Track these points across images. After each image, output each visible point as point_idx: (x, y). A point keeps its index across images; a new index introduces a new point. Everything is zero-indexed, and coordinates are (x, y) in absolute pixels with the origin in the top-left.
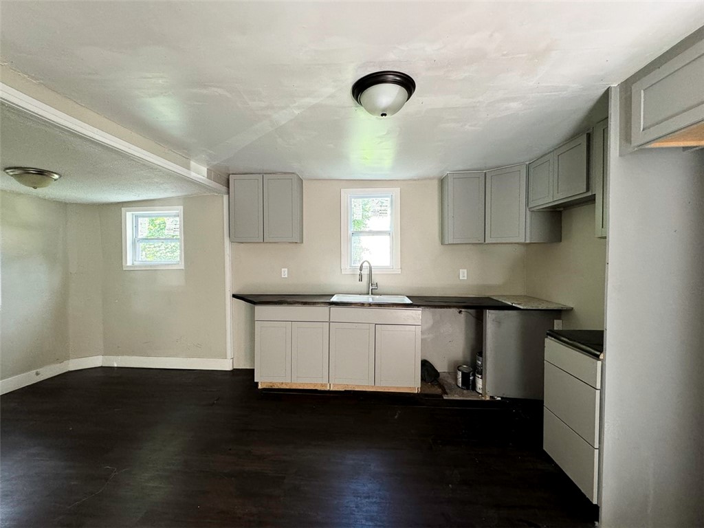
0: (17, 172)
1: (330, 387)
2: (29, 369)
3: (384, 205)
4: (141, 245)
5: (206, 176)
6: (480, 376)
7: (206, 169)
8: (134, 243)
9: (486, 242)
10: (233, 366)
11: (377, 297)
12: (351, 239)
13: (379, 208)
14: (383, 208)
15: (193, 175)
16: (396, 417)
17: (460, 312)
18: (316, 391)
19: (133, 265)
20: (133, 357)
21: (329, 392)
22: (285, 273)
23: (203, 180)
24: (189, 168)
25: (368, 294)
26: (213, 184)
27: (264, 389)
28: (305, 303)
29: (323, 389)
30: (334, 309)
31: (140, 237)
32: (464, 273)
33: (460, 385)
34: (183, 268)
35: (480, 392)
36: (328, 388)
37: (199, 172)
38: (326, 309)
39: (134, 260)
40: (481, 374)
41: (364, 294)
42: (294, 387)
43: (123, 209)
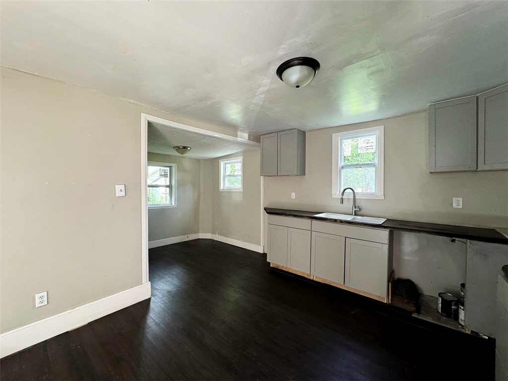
0: (177, 148)
1: (313, 277)
2: (185, 234)
3: (370, 141)
4: (227, 179)
5: (247, 138)
6: (462, 307)
7: (247, 135)
8: (224, 178)
9: (479, 170)
10: (264, 251)
11: (360, 217)
12: (340, 171)
13: (366, 145)
14: (369, 145)
15: (239, 139)
16: (353, 312)
17: (453, 241)
18: (304, 278)
19: (223, 189)
20: (222, 237)
21: (313, 281)
22: (293, 195)
23: (245, 141)
24: (236, 136)
25: (352, 215)
26: (252, 142)
27: (273, 268)
28: (295, 216)
29: (309, 277)
30: (314, 222)
31: (227, 174)
32: (458, 201)
33: (440, 311)
34: (242, 191)
35: (462, 323)
36: (312, 278)
37: (243, 137)
38: (308, 221)
39: (224, 186)
40: (463, 306)
41: (349, 214)
42: (290, 271)
43: (220, 160)
